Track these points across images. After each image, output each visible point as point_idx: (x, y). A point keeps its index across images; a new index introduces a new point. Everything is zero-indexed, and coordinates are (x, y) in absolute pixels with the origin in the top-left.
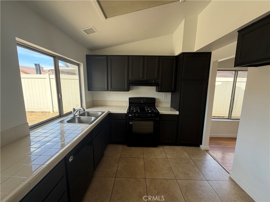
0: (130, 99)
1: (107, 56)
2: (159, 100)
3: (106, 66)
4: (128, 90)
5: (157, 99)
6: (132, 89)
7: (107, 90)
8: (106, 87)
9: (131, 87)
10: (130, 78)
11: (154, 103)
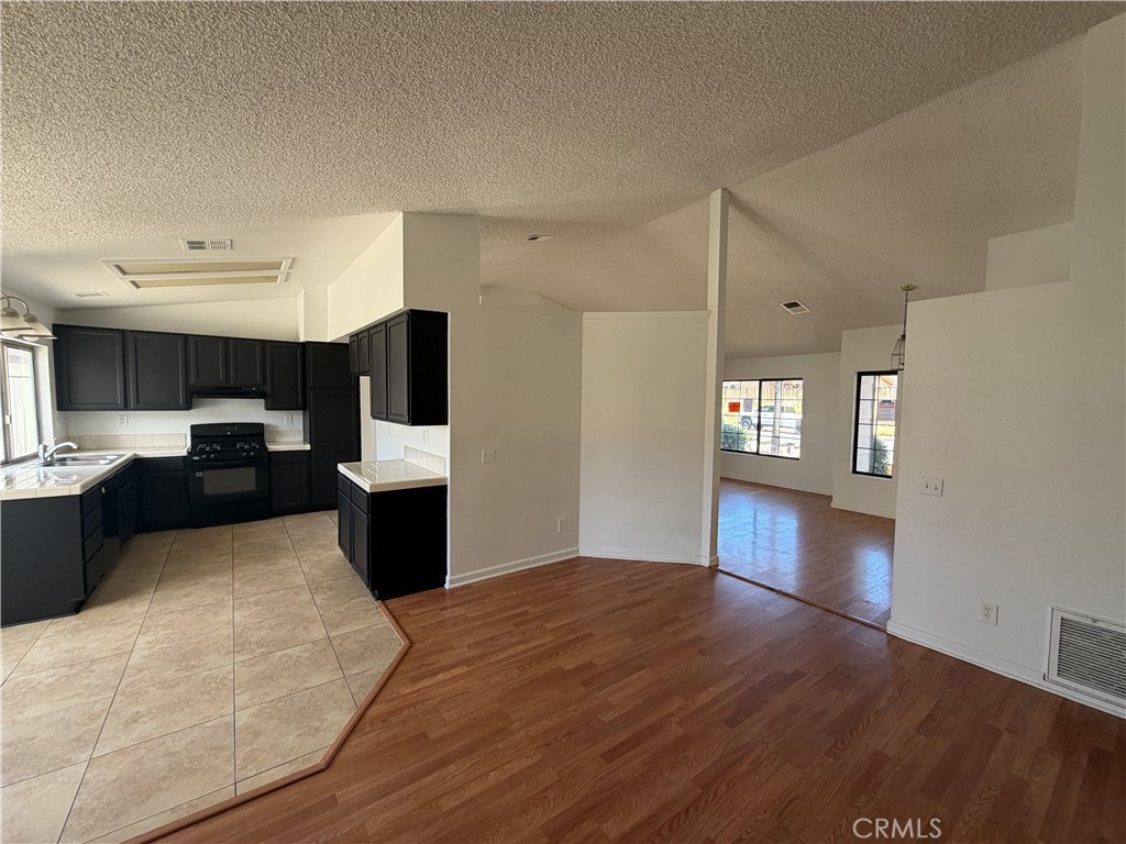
0: (193, 428)
1: (123, 331)
2: (274, 427)
3: (121, 353)
4: (188, 407)
5: (268, 426)
6: (197, 406)
7: (123, 406)
8: (120, 400)
9: (195, 400)
10: (192, 381)
11: (262, 434)
